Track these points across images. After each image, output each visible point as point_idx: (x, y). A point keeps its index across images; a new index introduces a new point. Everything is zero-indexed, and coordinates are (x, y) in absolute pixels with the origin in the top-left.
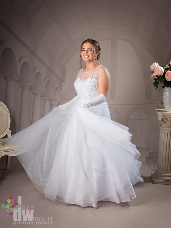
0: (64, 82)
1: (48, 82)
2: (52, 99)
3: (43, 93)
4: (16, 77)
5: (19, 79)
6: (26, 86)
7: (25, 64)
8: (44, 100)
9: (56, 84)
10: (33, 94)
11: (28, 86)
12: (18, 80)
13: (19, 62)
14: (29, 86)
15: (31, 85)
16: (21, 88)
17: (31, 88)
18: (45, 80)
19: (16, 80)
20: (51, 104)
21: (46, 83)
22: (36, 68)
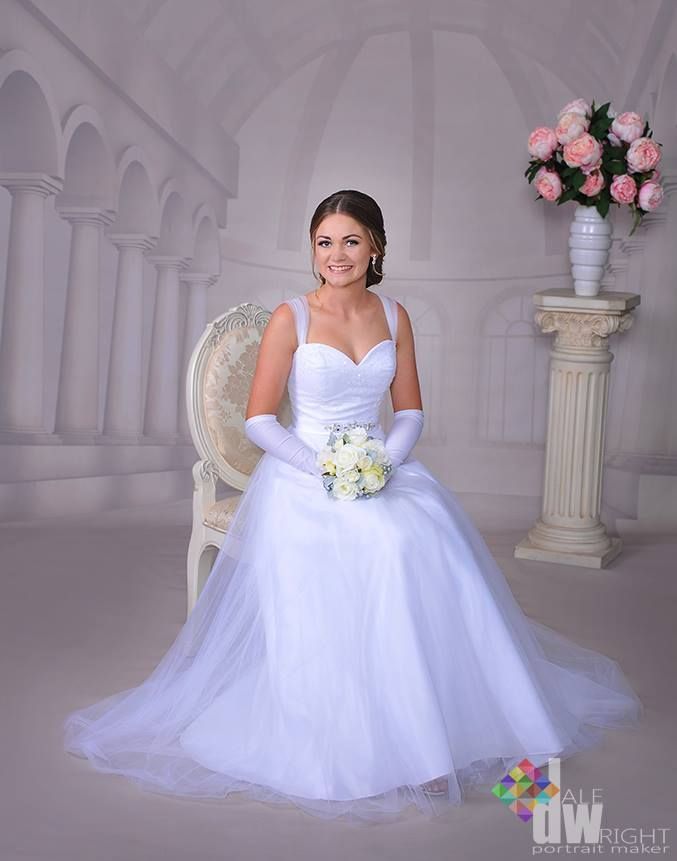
0: (233, 196)
1: (173, 197)
2: (188, 262)
3: (155, 243)
4: (51, 181)
5: (61, 187)
6: (88, 216)
7: (86, 131)
8: (158, 268)
9: (201, 205)
11: (96, 216)
12: (56, 192)
14: (100, 214)
15: (109, 212)
16: (71, 223)
17: (107, 221)
18: (160, 191)
19: (51, 193)
20: (185, 282)
21: (163, 202)
22: (128, 147)
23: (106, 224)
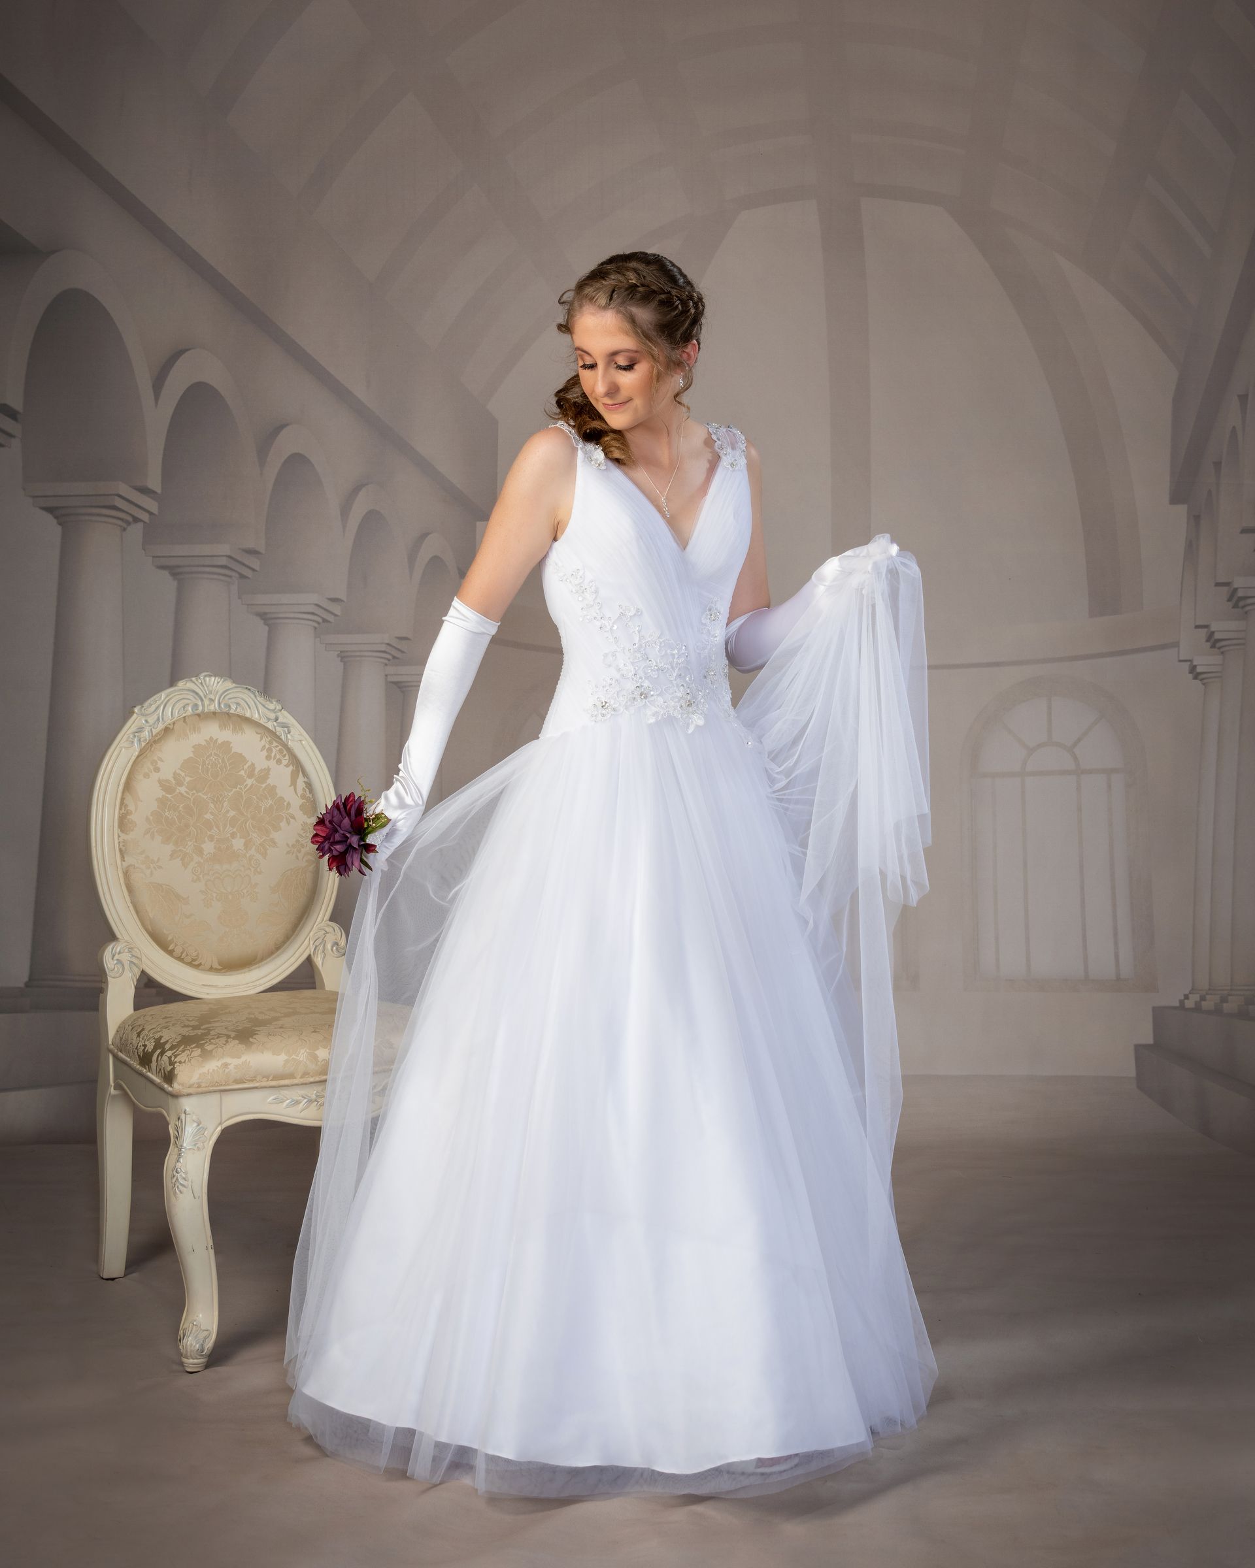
1: (371, 520)
2: (401, 645)
3: (336, 609)
4: (136, 497)
5: (153, 506)
6: (208, 562)
8: (344, 657)
9: (426, 535)
10: (264, 617)
11: (224, 561)
13: (158, 385)
14: (230, 557)
15: (246, 552)
16: (174, 575)
17: (243, 570)
18: (345, 511)
20: (396, 683)
21: (351, 530)
22: (282, 427)
23: (242, 576)
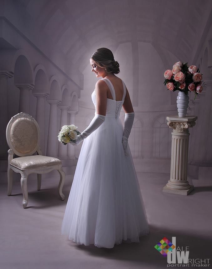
0: (82, 89)
1: (66, 90)
2: (70, 108)
3: (60, 103)
4: (31, 86)
5: (34, 87)
6: (41, 95)
7: (40, 72)
8: (61, 109)
9: (73, 92)
10: (50, 103)
12: (33, 89)
13: (34, 70)
14: (45, 95)
15: (47, 94)
16: (36, 97)
17: (47, 97)
18: (62, 88)
19: (31, 89)
20: (69, 113)
21: (63, 92)
22: (53, 76)
